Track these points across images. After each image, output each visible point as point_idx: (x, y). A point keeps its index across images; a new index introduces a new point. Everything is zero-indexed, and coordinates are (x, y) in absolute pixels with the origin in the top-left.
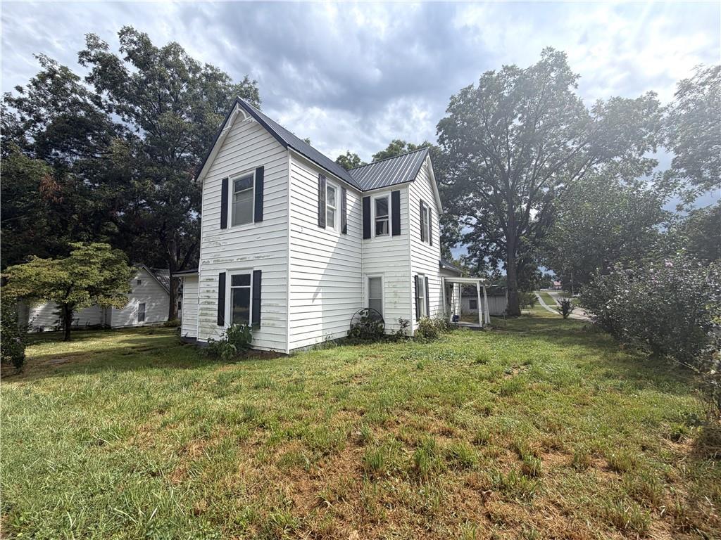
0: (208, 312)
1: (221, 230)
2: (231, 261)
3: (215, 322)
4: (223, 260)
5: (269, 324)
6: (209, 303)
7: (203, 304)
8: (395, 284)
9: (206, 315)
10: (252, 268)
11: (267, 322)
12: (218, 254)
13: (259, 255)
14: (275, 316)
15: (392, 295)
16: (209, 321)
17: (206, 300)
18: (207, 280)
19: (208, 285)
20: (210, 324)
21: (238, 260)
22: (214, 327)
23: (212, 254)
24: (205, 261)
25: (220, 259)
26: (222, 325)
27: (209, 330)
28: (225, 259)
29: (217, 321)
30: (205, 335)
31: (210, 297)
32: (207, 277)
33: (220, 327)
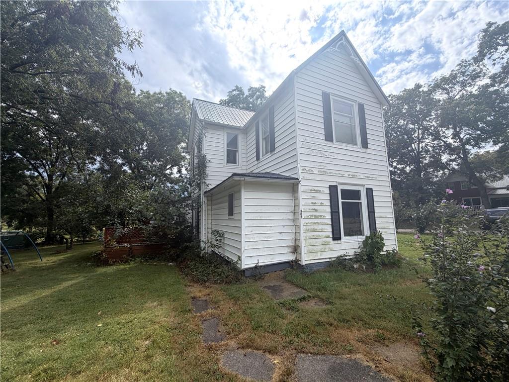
0: (316, 227)
1: (325, 142)
2: (343, 176)
3: (328, 237)
4: (330, 173)
6: (316, 217)
7: (307, 218)
9: (314, 230)
10: (363, 185)
12: (325, 165)
13: (368, 175)
16: (319, 238)
17: (311, 214)
18: (311, 190)
19: (314, 197)
20: (320, 241)
21: (349, 175)
22: (328, 243)
23: (316, 164)
24: (305, 169)
25: (327, 170)
26: (340, 239)
27: (319, 248)
28: (334, 172)
29: (331, 236)
30: (315, 254)
31: (317, 210)
32: (311, 188)
33: (336, 242)
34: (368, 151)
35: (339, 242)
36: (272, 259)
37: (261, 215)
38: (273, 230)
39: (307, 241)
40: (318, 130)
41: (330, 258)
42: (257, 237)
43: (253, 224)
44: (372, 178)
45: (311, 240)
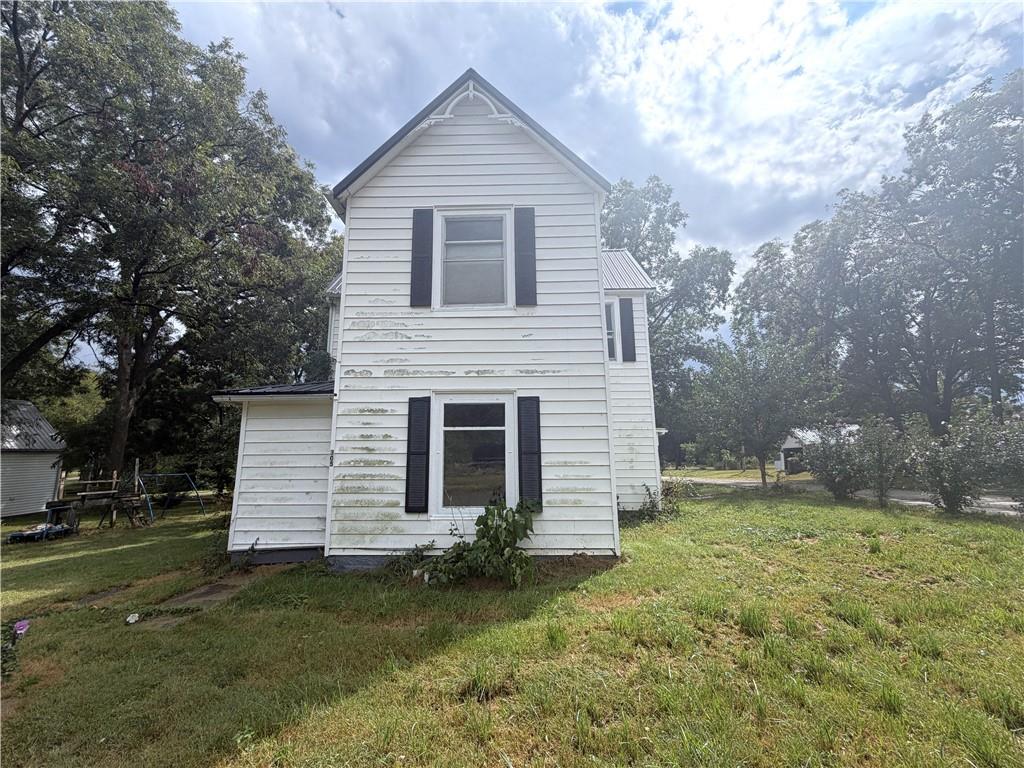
0: (366, 484)
1: (410, 310)
2: (448, 375)
3: (395, 505)
4: (416, 372)
5: (563, 501)
6: (368, 464)
7: (348, 465)
8: (629, 433)
9: (361, 490)
10: (511, 392)
11: (558, 497)
12: (403, 357)
13: (530, 368)
14: (580, 485)
15: (626, 450)
16: (370, 505)
17: (358, 457)
18: (362, 411)
19: (367, 424)
20: (373, 512)
21: (467, 373)
22: (392, 518)
23: (380, 357)
24: (353, 371)
25: (407, 368)
26: (424, 510)
27: (369, 526)
28: (425, 369)
29: (403, 504)
30: (357, 538)
31: (373, 450)
32: (361, 406)
33: (414, 517)
34: (538, 311)
35: (423, 517)
36: (284, 540)
37: (273, 459)
38: (293, 486)
39: (342, 511)
40: (395, 290)
41: (395, 550)
42: (261, 498)
43: (257, 475)
44: (544, 372)
45: (352, 510)
